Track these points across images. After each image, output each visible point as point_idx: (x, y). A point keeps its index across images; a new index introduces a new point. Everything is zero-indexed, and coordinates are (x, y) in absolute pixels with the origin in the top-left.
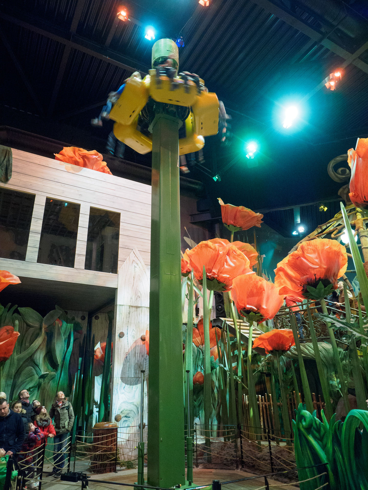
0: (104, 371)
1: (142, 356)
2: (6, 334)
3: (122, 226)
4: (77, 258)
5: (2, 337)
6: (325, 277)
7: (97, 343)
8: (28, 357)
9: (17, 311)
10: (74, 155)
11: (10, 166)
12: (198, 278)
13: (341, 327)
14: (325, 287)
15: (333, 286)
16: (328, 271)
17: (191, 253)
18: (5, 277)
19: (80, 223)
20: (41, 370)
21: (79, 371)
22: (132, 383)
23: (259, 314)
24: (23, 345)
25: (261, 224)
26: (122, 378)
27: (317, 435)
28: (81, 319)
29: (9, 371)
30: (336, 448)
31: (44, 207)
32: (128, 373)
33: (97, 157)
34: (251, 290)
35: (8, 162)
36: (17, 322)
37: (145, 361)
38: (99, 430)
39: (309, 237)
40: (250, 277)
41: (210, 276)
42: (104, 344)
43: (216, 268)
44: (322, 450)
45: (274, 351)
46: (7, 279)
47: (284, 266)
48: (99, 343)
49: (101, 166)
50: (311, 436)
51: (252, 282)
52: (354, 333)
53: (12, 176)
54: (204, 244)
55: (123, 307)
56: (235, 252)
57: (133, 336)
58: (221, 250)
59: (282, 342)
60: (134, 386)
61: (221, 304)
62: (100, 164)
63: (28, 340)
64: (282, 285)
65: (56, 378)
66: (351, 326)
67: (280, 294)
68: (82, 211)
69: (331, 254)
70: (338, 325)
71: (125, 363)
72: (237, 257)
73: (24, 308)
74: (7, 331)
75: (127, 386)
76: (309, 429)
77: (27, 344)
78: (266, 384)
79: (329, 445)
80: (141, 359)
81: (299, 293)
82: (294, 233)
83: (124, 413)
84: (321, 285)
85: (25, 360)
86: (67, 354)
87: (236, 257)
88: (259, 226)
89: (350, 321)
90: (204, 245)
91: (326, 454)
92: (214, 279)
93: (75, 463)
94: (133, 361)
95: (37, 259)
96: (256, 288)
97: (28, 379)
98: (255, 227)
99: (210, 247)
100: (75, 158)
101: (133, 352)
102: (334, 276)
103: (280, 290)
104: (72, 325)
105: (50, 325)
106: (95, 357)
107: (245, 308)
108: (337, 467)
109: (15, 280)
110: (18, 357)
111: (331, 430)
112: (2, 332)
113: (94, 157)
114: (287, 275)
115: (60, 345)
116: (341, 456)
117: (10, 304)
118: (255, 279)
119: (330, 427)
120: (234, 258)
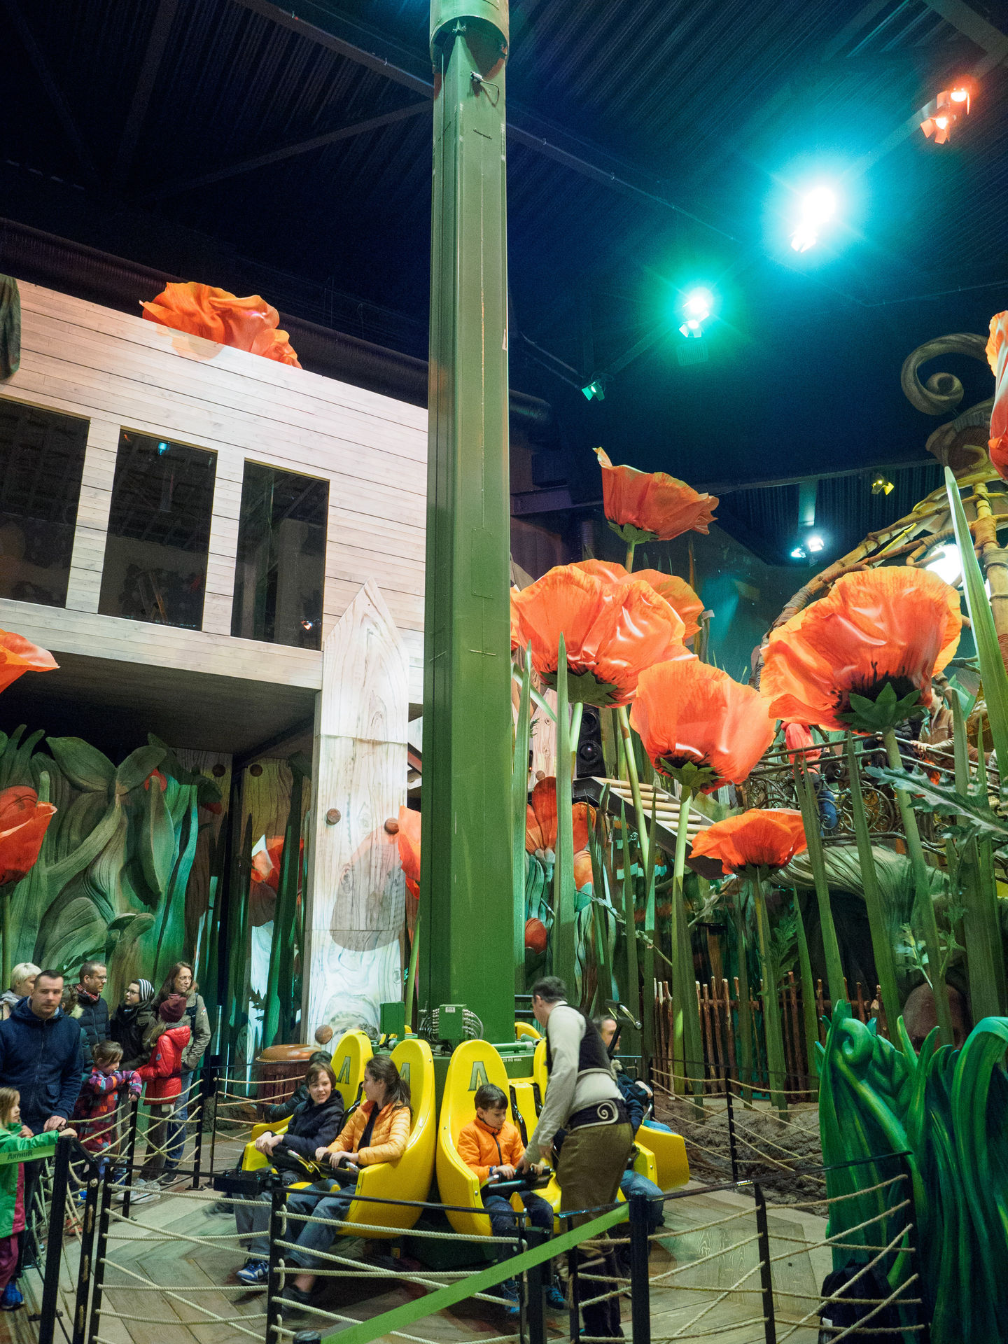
0: (278, 913)
1: (389, 874)
2: (14, 810)
3: (334, 516)
4: (209, 604)
5: (4, 817)
6: (901, 670)
7: (258, 839)
8: (77, 871)
9: (42, 747)
10: (198, 308)
11: (16, 332)
12: (542, 669)
13: (940, 805)
14: (900, 697)
15: (920, 698)
16: (911, 655)
17: (523, 598)
18: (17, 650)
19: (218, 505)
20: (113, 905)
21: (211, 912)
22: (362, 944)
23: (708, 770)
24: (64, 840)
25: (710, 526)
26: (334, 932)
27: (883, 1080)
28: (214, 773)
29: (26, 910)
30: (936, 1115)
31: (114, 457)
32: (352, 920)
33: (262, 315)
34: (690, 702)
35: (8, 320)
36: (45, 777)
37: (395, 888)
38: (276, 1065)
39: (844, 566)
40: (688, 669)
41: (575, 662)
42: (278, 842)
43: (592, 642)
44: (895, 1119)
45: (749, 866)
46: (23, 656)
47: (789, 639)
48: (263, 838)
49: (273, 344)
50: (867, 1085)
51: (692, 681)
52: (977, 821)
53: (22, 364)
54: (561, 574)
55: (338, 741)
56: (647, 599)
57: (363, 820)
58: (609, 592)
59: (771, 844)
60: (367, 953)
61: (593, 742)
62: (272, 337)
63: (78, 824)
64: (779, 690)
65: (153, 929)
66: (969, 804)
67: (773, 714)
68: (220, 470)
69: (919, 608)
70: (933, 800)
71: (342, 892)
72: (652, 614)
73: (63, 739)
74: (19, 800)
75: (348, 953)
76: (862, 1066)
77: (75, 838)
78: (710, 953)
79: (917, 1107)
80: (386, 883)
81: (827, 713)
82: (796, 554)
83: (339, 1023)
84: (888, 693)
85: (68, 879)
86: (181, 867)
87: (649, 612)
88: (704, 529)
89: (967, 790)
90: (561, 578)
91: (905, 1129)
92: (587, 671)
93: (213, 1148)
94: (363, 888)
95: (97, 602)
96: (704, 699)
97: (78, 931)
98: (693, 533)
99: (578, 584)
100: (202, 319)
101: (364, 865)
102: (923, 671)
103: (774, 704)
104: (195, 787)
105: (135, 788)
106: (253, 876)
107: (669, 752)
108: (935, 1160)
109: (41, 660)
110: (50, 872)
111: (923, 1068)
112: (4, 804)
113: (256, 315)
114: (795, 664)
115: (164, 841)
116: (946, 1134)
117: (24, 727)
118: (701, 674)
119: (920, 1062)
120: (644, 615)
